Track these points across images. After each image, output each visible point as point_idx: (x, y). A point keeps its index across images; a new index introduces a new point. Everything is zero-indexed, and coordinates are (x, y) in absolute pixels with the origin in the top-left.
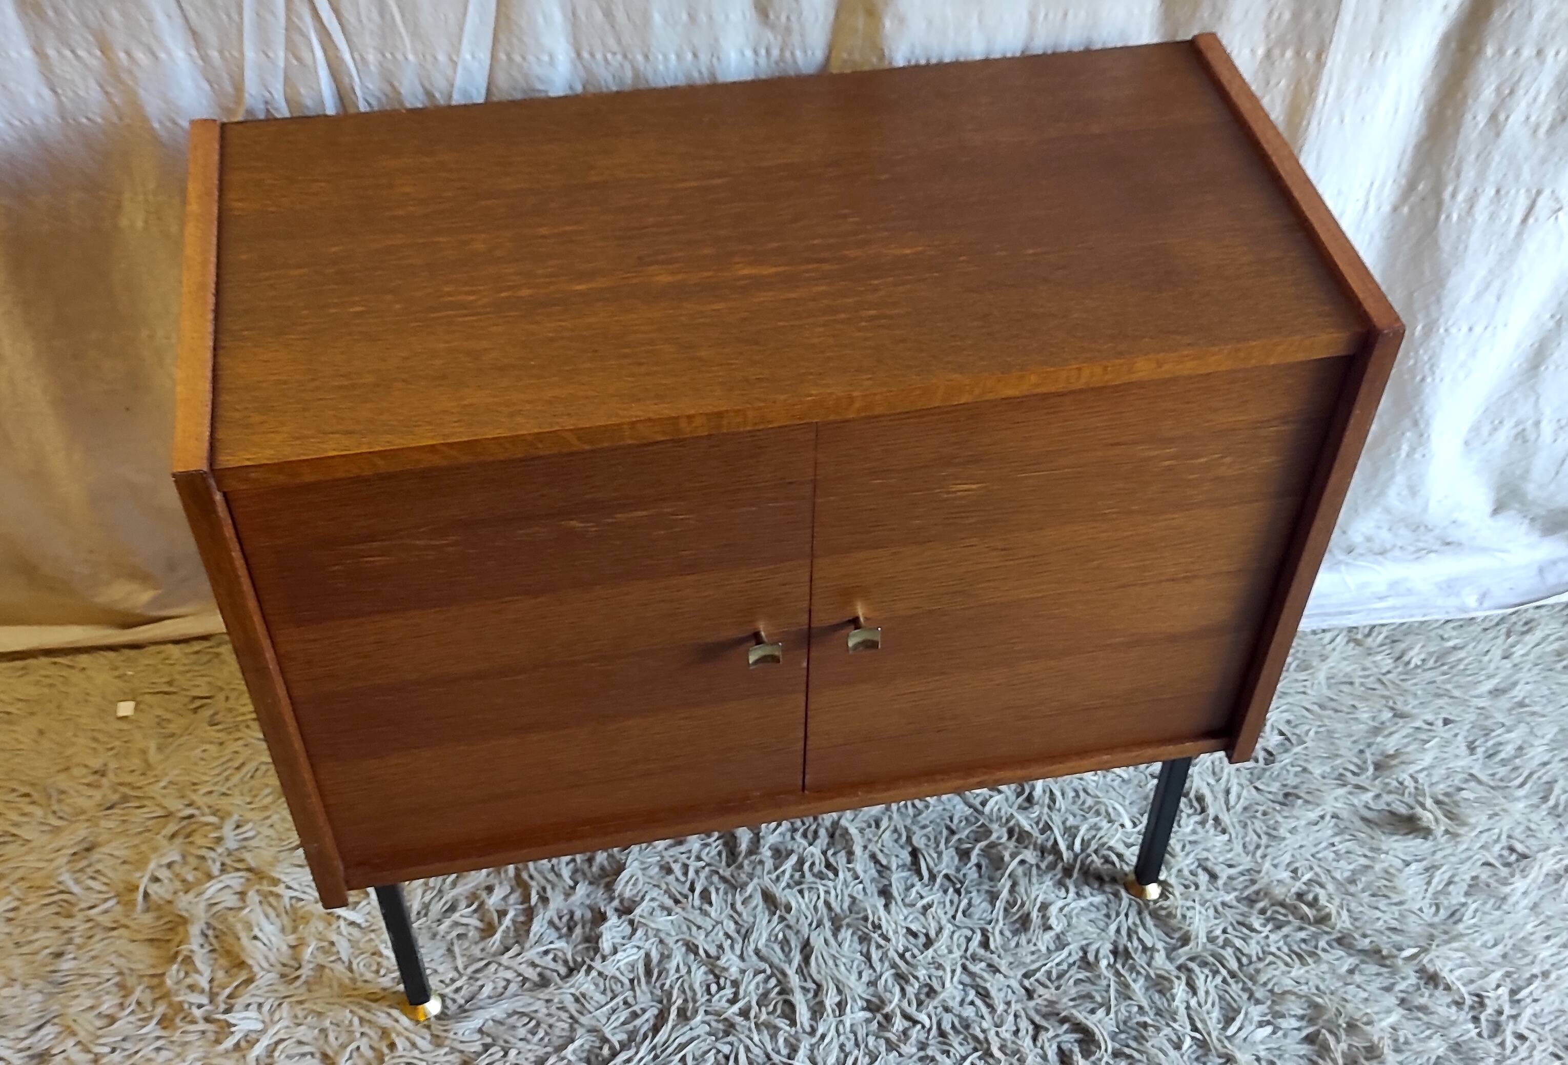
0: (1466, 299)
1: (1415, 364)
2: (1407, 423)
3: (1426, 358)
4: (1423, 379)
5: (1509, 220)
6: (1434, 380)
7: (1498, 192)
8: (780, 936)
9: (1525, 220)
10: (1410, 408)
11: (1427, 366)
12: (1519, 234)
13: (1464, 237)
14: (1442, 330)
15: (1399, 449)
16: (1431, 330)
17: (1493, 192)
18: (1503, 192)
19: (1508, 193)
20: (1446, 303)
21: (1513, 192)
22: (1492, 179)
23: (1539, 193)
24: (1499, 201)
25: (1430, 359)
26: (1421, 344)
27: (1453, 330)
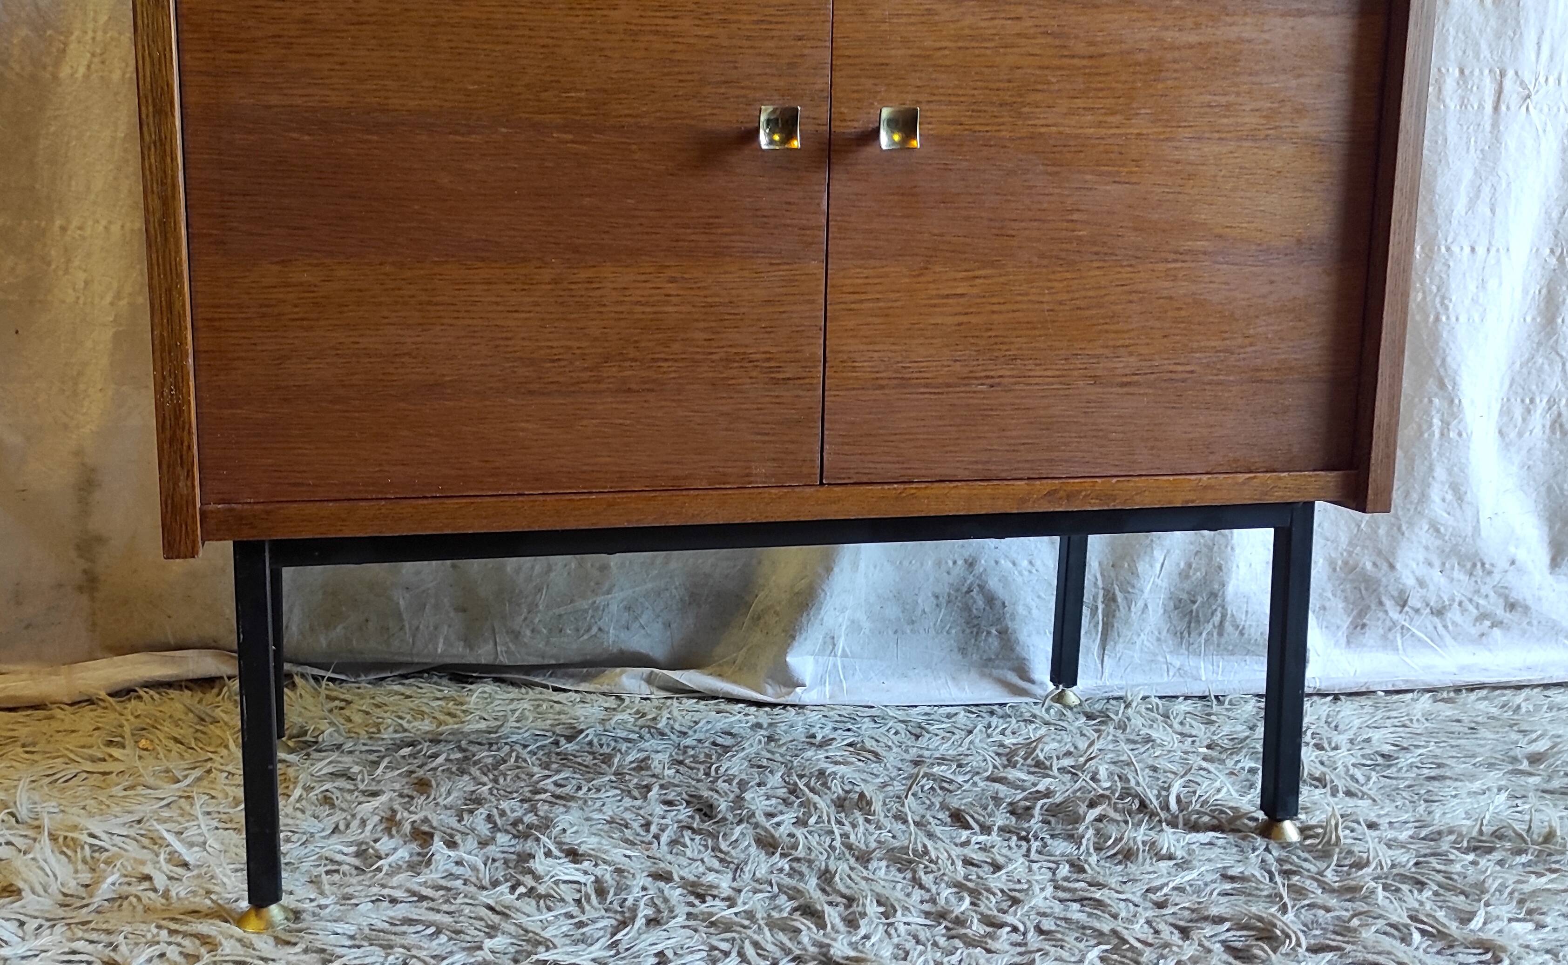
0: (1460, 207)
1: (1424, 298)
2: (1431, 385)
3: (1434, 289)
4: (1437, 319)
5: (1481, 107)
6: (1448, 318)
7: (1462, 72)
8: (787, 867)
9: (1496, 108)
10: (1432, 360)
11: (1438, 300)
12: (1495, 125)
13: (1440, 127)
14: (1443, 249)
15: (1431, 425)
16: (1431, 250)
17: (1457, 73)
18: (1467, 72)
19: (1472, 72)
20: (1440, 212)
21: (1477, 72)
22: (1452, 56)
23: (1503, 74)
24: (1466, 82)
25: (1438, 289)
26: (1425, 272)
27: (1455, 249)
